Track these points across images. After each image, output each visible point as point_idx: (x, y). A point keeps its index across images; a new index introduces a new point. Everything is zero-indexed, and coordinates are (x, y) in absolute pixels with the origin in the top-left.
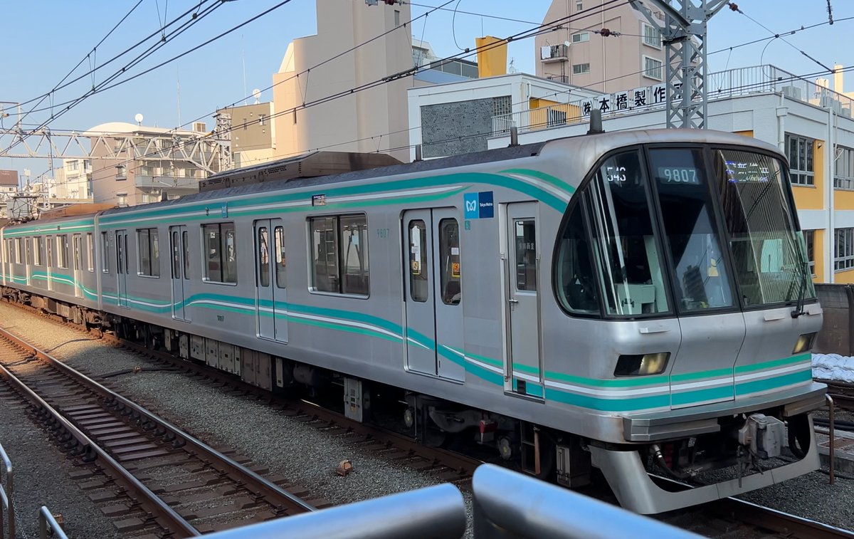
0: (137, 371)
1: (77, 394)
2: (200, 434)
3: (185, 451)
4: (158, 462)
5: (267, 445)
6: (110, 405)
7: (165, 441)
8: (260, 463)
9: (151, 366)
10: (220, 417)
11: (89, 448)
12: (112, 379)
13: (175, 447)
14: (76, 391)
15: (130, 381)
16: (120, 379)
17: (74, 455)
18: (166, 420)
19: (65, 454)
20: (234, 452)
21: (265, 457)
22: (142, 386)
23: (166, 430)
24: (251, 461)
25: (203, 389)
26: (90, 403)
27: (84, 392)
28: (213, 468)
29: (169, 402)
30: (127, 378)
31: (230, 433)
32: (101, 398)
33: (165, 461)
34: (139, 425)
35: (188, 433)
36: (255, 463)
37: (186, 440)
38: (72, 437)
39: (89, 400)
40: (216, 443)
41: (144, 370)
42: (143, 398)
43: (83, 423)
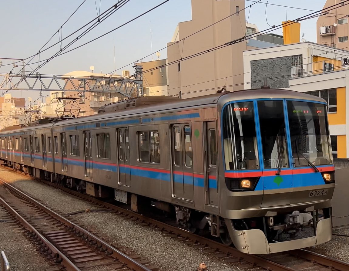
0: (88, 212)
1: (54, 224)
2: (121, 248)
3: (112, 257)
4: (96, 263)
5: (159, 254)
6: (71, 231)
7: (101, 252)
8: (154, 264)
9: (96, 208)
10: (133, 238)
11: (58, 255)
12: (73, 216)
13: (107, 255)
14: (53, 223)
15: (83, 217)
16: (78, 216)
17: (49, 259)
18: (103, 239)
19: (45, 258)
20: (140, 258)
21: (158, 261)
22: (90, 220)
23: (102, 245)
24: (149, 263)
25: (124, 222)
26: (61, 229)
27: (57, 223)
28: (127, 267)
29: (105, 229)
30: (81, 215)
31: (138, 247)
32: (67, 226)
33: (101, 263)
34: (87, 242)
35: (114, 247)
36: (152, 264)
37: (113, 251)
38: (49, 249)
39: (59, 228)
40: (130, 253)
41: (91, 211)
42: (90, 227)
43: (56, 241)
